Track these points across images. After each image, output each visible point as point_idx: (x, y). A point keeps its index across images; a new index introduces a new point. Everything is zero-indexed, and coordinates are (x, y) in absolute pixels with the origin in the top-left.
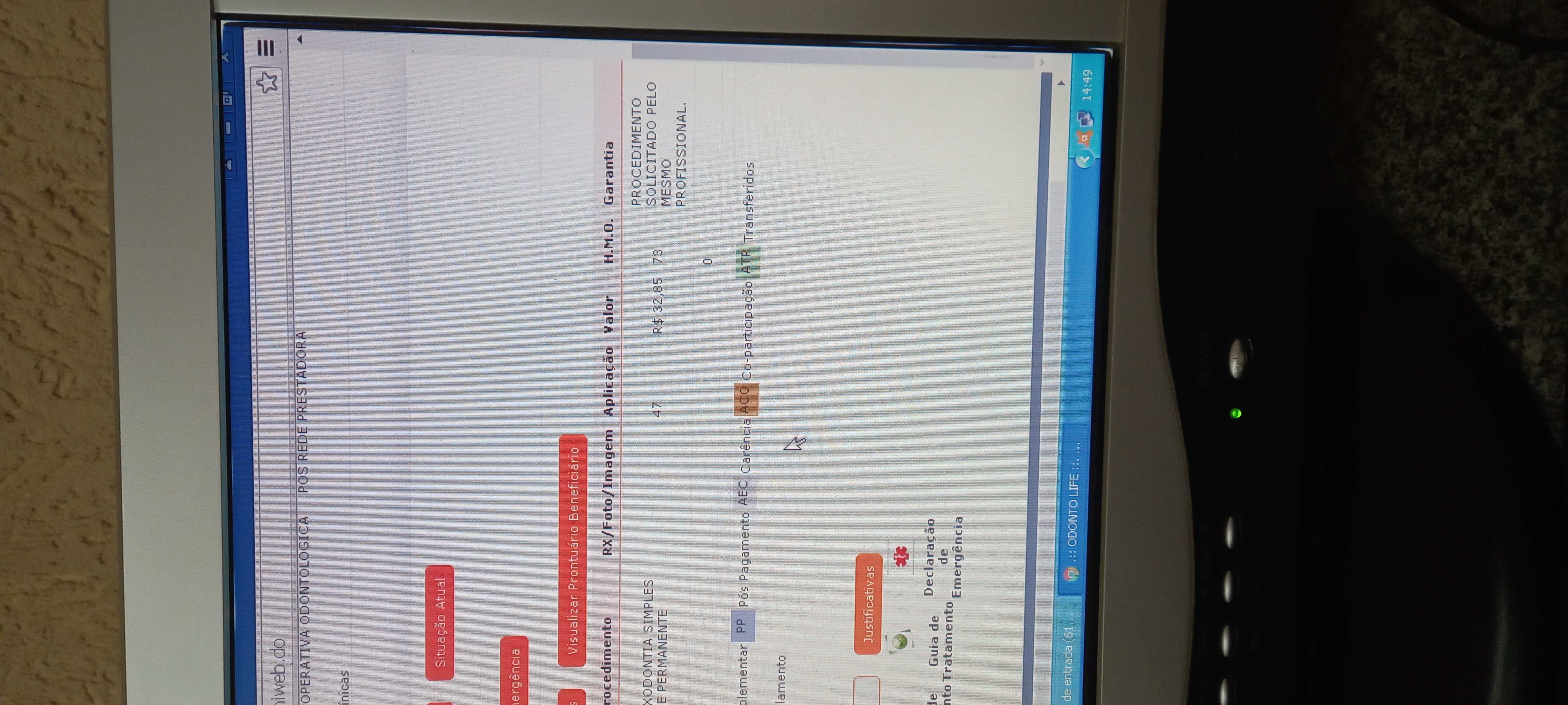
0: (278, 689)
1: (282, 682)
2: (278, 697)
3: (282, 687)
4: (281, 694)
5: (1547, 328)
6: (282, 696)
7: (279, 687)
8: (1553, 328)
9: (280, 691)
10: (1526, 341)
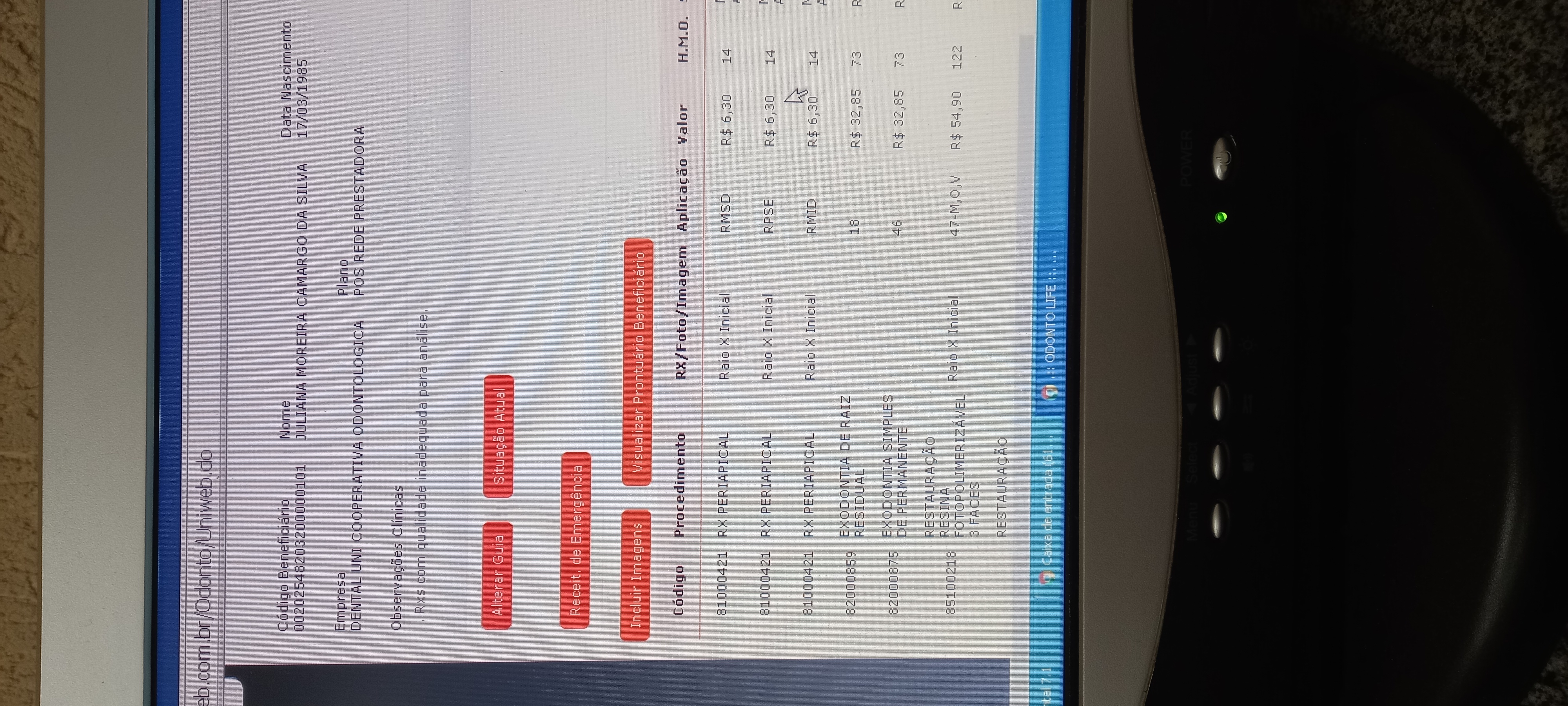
0: (204, 504)
1: (208, 497)
2: (204, 513)
3: (208, 503)
4: (207, 510)
5: (1549, 112)
6: (208, 512)
7: (206, 502)
8: (1555, 110)
9: (206, 506)
10: (1527, 131)
